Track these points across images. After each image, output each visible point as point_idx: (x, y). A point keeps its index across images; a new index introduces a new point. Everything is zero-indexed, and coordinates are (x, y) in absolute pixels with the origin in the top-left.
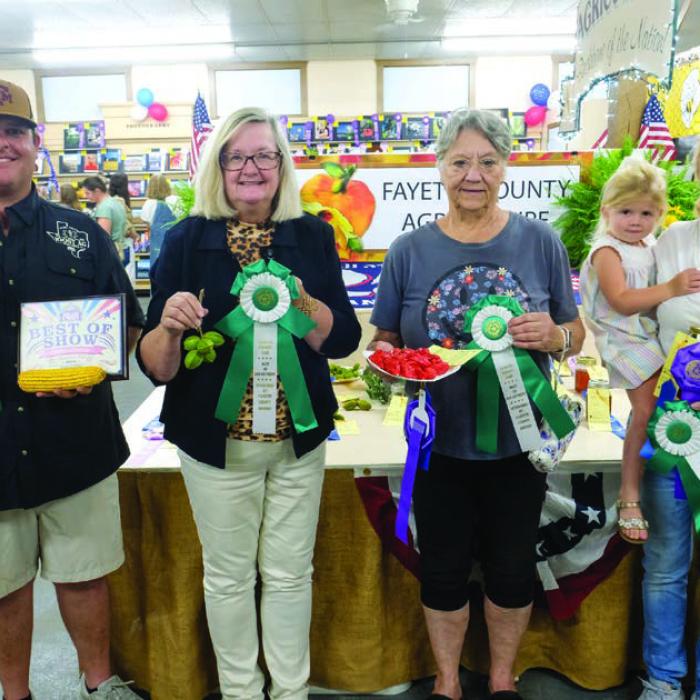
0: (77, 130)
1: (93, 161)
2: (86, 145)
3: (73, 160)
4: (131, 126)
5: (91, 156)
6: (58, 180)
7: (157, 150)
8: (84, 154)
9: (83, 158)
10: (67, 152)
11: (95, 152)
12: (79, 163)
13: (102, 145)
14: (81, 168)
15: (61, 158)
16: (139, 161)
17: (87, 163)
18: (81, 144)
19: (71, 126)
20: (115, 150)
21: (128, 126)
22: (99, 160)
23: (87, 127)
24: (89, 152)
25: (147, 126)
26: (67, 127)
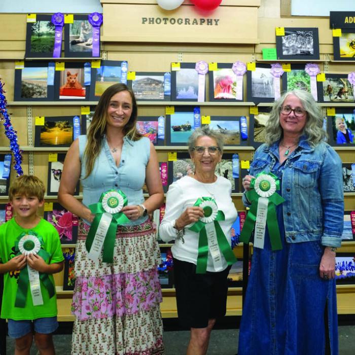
0: (50, 25)
1: (77, 80)
2: (66, 51)
3: (40, 77)
4: (152, 21)
5: (73, 71)
6: (9, 111)
7: (192, 66)
8: (61, 68)
9: (58, 74)
10: (28, 64)
11: (80, 65)
12: (51, 82)
13: (96, 51)
14: (54, 92)
15: (18, 73)
16: (158, 82)
17: (64, 84)
18: (57, 50)
19: (41, 17)
20: (118, 64)
21: (144, 20)
22: (88, 78)
23: (69, 20)
24: (69, 65)
25: (180, 21)
26: (32, 19)
